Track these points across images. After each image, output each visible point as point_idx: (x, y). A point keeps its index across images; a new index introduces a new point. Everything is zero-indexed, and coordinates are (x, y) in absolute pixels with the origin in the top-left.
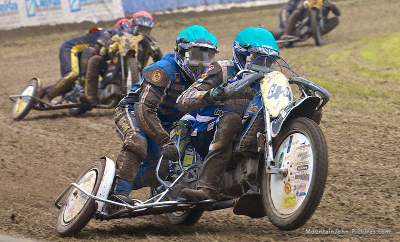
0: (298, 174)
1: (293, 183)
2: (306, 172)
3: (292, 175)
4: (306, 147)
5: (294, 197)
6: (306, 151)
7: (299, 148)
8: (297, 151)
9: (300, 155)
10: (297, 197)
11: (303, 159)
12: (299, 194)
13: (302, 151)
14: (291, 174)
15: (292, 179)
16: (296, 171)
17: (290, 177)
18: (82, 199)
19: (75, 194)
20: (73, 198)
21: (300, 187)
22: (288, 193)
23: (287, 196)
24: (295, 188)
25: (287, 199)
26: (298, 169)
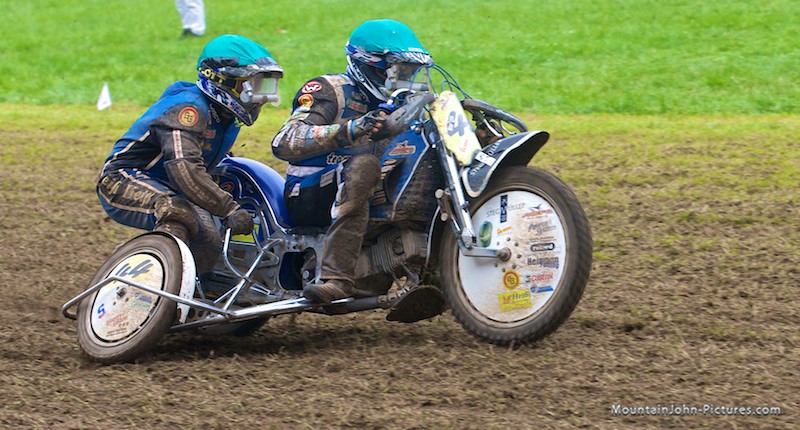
0: (533, 258)
1: (523, 272)
2: (549, 255)
3: (521, 259)
4: (544, 214)
5: (526, 294)
6: (544, 220)
7: (527, 215)
8: (525, 219)
9: (532, 227)
10: (533, 294)
11: (540, 232)
12: (537, 289)
13: (535, 220)
14: (519, 256)
15: (522, 265)
16: (529, 252)
17: (517, 262)
18: (140, 302)
19: (121, 294)
20: (116, 300)
21: (540, 278)
22: (512, 288)
23: (509, 292)
24: (529, 279)
25: (509, 297)
26: (532, 249)
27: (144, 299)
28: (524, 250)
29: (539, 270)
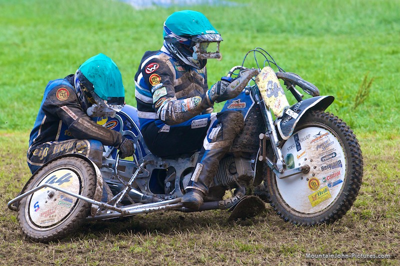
0: (324, 165)
1: (320, 176)
2: (334, 160)
4: (324, 137)
6: (325, 140)
7: (313, 141)
9: (318, 147)
11: (324, 149)
12: (332, 185)
13: (320, 142)
14: (315, 168)
15: (319, 172)
16: (321, 163)
17: (315, 171)
18: (65, 202)
19: (51, 196)
20: (47, 200)
21: (332, 176)
22: (316, 189)
23: (315, 192)
24: (325, 180)
25: (316, 196)
26: (322, 160)
27: (67, 199)
28: (317, 162)
29: (330, 172)
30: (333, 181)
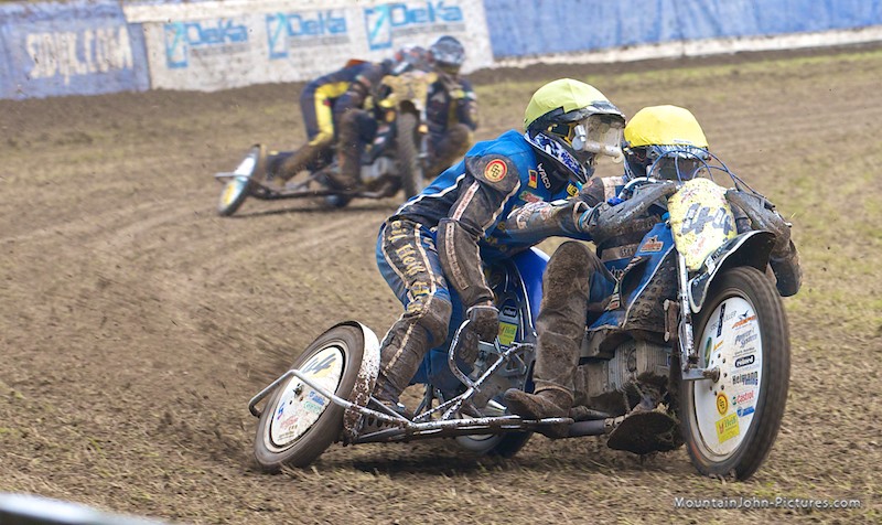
0: (737, 375)
3: (728, 378)
4: (749, 322)
5: (734, 420)
7: (736, 324)
9: (738, 338)
11: (744, 344)
12: (742, 412)
14: (726, 375)
15: (729, 384)
16: (735, 369)
17: (725, 381)
18: (313, 402)
19: (298, 392)
20: (293, 399)
21: (743, 398)
22: (724, 413)
24: (735, 401)
25: (723, 424)
26: (736, 364)
27: (317, 400)
28: (730, 367)
29: (743, 389)
30: (744, 406)
